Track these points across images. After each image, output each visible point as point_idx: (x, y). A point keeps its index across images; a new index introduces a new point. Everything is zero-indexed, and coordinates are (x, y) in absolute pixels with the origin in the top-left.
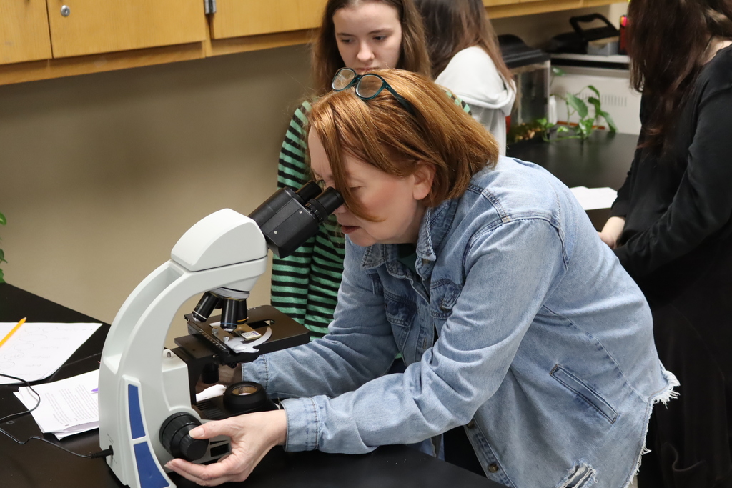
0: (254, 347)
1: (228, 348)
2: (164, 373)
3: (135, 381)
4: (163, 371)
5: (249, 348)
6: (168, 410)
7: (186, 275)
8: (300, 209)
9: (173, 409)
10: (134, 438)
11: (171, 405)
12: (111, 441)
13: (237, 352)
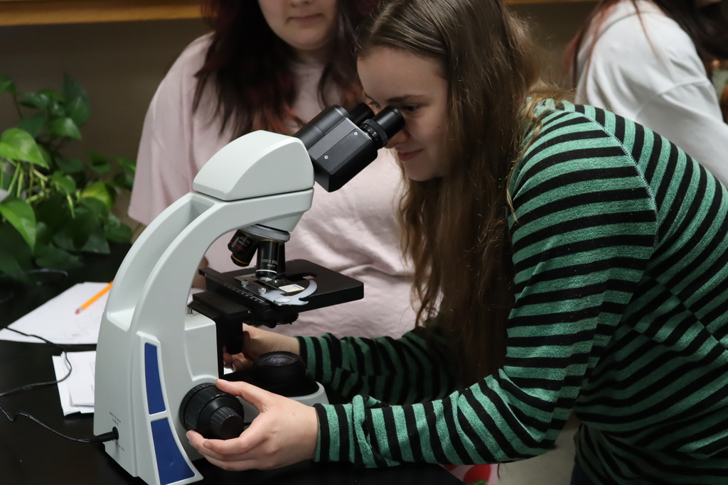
0: (300, 299)
1: (267, 301)
2: (188, 331)
3: (153, 340)
4: (187, 329)
5: (295, 301)
6: (190, 379)
7: (218, 206)
8: (355, 130)
9: (198, 379)
10: (150, 413)
11: (195, 374)
12: (117, 420)
13: (280, 305)
